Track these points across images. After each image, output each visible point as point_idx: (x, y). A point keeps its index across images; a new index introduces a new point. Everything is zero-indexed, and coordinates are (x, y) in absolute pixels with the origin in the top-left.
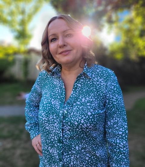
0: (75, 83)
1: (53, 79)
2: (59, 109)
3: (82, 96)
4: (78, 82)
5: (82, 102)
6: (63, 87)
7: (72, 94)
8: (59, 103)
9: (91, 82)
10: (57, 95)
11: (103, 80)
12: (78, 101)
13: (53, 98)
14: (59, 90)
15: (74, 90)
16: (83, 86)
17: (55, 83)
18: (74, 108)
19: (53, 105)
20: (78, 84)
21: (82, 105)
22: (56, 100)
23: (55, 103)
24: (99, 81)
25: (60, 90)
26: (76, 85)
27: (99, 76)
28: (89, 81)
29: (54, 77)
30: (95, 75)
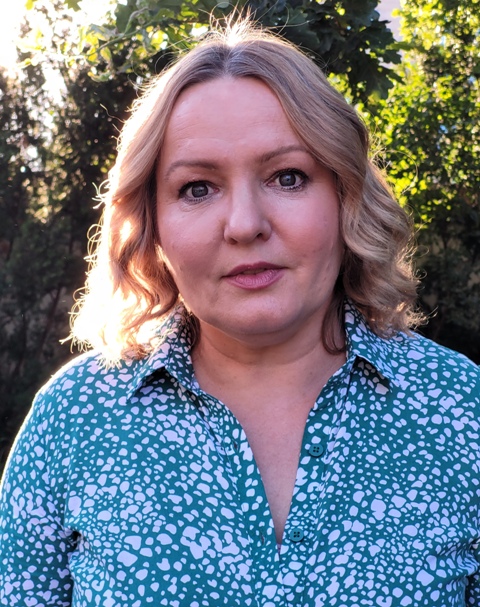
27: (431, 381)
28: (388, 409)
29: (151, 405)
30: (412, 378)
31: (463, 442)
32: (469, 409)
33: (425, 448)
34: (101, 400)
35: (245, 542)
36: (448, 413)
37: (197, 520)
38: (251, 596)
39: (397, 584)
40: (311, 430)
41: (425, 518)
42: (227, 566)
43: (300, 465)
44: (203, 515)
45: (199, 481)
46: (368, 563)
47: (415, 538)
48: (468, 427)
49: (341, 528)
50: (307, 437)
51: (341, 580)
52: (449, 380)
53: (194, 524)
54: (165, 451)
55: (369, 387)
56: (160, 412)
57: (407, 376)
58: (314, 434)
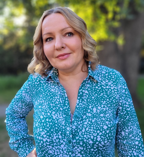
0: (79, 90)
1: (49, 85)
2: (64, 125)
3: (92, 105)
4: (83, 88)
5: (93, 113)
6: (65, 96)
7: (78, 103)
8: (63, 116)
9: (100, 87)
10: (59, 106)
11: (112, 84)
12: (89, 113)
13: (53, 111)
14: (60, 99)
15: (79, 98)
16: (90, 92)
17: (53, 90)
18: (85, 122)
19: (56, 120)
20: (83, 91)
21: (94, 117)
22: (58, 113)
23: (57, 116)
24: (109, 85)
25: (62, 100)
26: (82, 91)
27: (106, 78)
28: (97, 86)
29: (50, 83)
30: (102, 78)
31: (113, 92)
32: (115, 84)
33: (105, 94)
34: (41, 81)
35: (64, 116)
36: (110, 86)
37: (55, 110)
38: (64, 129)
39: (99, 130)
40: (80, 91)
41: (105, 112)
42: (60, 121)
43: (78, 99)
44: (56, 109)
45: (56, 101)
46: (92, 124)
47: (103, 117)
48: (114, 89)
49: (86, 115)
50: (79, 92)
51: (85, 129)
52: (110, 78)
53: (55, 111)
54: (51, 94)
55: (93, 81)
56: (51, 85)
57: (101, 77)
58: (81, 92)
